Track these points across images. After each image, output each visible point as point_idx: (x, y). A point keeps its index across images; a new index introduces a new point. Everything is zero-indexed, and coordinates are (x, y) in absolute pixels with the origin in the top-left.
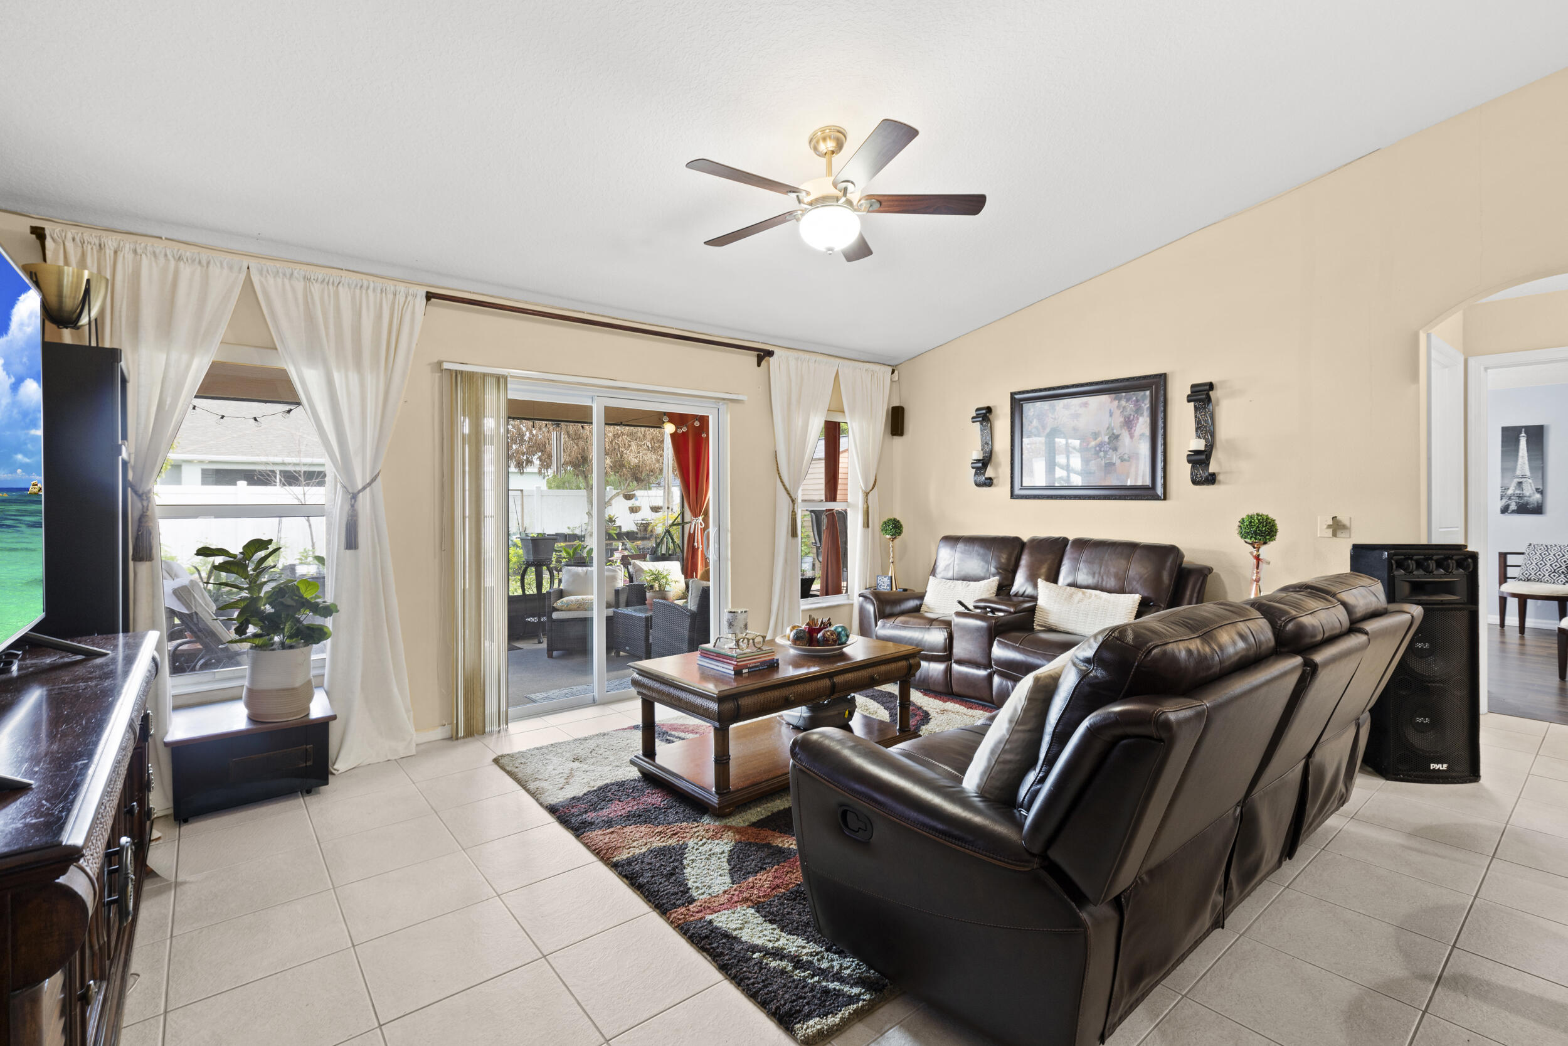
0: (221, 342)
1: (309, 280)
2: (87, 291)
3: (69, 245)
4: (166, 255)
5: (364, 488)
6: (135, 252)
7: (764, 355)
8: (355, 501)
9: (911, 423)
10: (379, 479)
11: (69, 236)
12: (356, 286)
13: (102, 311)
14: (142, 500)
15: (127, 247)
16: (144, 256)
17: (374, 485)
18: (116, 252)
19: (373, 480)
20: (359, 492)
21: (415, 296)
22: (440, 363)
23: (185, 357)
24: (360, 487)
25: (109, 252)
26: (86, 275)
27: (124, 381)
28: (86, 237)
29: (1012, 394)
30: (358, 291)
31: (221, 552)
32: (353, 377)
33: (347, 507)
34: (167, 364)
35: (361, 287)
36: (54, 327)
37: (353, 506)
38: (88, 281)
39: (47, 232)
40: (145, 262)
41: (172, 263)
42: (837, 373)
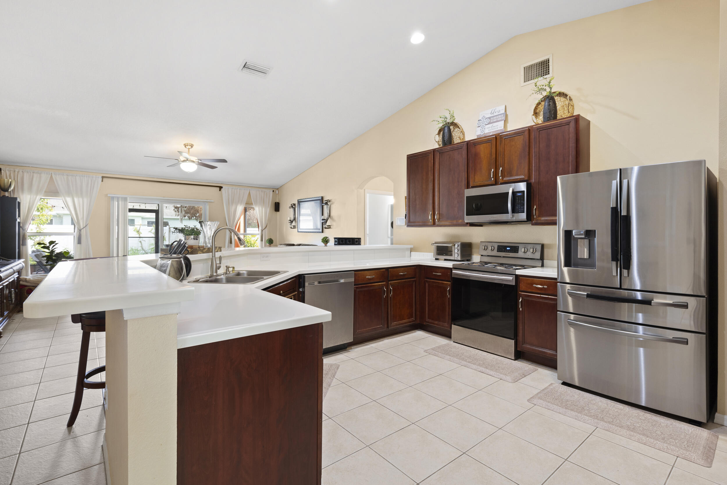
0: (45, 192)
1: (68, 175)
2: (10, 184)
3: (7, 171)
4: (30, 172)
5: (83, 228)
6: (23, 172)
7: (221, 188)
8: (81, 232)
9: (281, 208)
10: (88, 226)
11: (7, 169)
12: (81, 176)
13: (14, 188)
14: (24, 231)
15: (21, 171)
16: (25, 173)
17: (86, 227)
18: (18, 172)
19: (86, 226)
20: (82, 229)
21: (98, 178)
22: (107, 194)
23: (35, 197)
24: (82, 228)
25: (16, 172)
26: (10, 180)
27: (19, 203)
28: (11, 169)
29: (298, 200)
30: (82, 177)
31: (43, 244)
32: (81, 200)
33: (78, 233)
34: (30, 198)
35: (83, 176)
36: (3, 192)
37: (80, 233)
38: (11, 182)
39: (2, 169)
40: (25, 174)
41: (32, 174)
42: (250, 192)
